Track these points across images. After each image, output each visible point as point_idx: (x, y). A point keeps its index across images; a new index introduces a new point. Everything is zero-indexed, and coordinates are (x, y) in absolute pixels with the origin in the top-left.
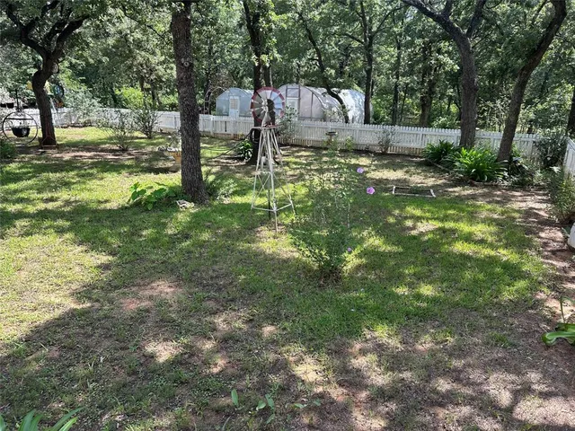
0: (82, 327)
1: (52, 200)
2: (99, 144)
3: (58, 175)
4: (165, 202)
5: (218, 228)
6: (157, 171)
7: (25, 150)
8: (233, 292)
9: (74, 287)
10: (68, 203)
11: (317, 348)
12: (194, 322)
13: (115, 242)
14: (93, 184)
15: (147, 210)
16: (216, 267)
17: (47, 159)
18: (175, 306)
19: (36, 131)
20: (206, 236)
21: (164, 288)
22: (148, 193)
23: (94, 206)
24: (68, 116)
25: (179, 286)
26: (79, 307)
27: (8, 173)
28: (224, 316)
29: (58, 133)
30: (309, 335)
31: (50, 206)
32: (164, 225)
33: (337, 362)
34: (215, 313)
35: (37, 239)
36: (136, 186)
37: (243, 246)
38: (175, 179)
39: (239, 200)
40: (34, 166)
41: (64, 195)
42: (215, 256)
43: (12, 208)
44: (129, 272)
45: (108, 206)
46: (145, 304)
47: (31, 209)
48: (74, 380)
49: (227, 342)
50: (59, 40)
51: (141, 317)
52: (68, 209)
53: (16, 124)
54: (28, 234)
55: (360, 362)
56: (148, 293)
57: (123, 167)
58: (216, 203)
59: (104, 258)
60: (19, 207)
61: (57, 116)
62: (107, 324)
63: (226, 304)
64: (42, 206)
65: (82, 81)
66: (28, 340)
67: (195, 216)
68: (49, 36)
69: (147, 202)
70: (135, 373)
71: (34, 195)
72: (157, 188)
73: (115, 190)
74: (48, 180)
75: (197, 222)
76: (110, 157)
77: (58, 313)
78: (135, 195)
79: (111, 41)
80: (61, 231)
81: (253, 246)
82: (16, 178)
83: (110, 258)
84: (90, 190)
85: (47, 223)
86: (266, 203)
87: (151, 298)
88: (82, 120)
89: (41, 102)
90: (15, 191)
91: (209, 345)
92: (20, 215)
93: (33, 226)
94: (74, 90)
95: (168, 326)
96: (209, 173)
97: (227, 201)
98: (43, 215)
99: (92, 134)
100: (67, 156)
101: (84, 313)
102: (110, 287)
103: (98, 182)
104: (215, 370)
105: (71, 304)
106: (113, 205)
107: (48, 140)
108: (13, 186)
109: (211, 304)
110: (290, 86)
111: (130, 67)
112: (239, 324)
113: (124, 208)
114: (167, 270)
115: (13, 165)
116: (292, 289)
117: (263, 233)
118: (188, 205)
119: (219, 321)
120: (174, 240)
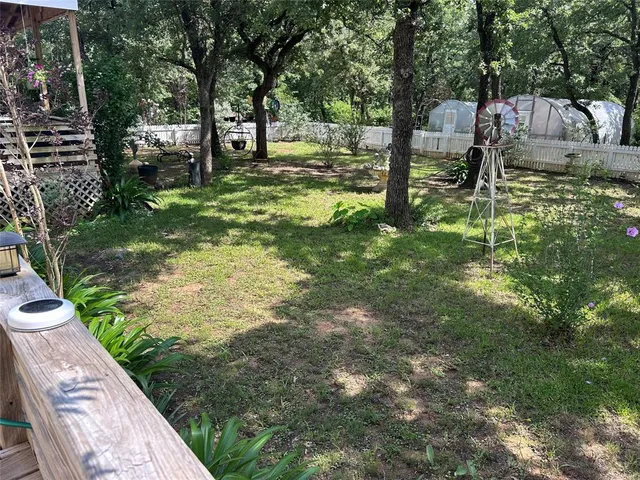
0: (279, 342)
1: (260, 212)
2: (305, 159)
3: (267, 188)
4: (367, 223)
5: (421, 258)
6: (360, 191)
7: (241, 162)
8: (435, 334)
9: (274, 301)
10: (274, 217)
11: (536, 419)
12: (388, 358)
13: (315, 261)
14: (297, 199)
15: (347, 231)
16: (415, 302)
17: (259, 172)
18: (369, 338)
19: (251, 146)
20: (406, 266)
21: (358, 315)
22: (350, 213)
23: (296, 222)
24: (280, 131)
25: (374, 316)
26: (278, 322)
27: (226, 184)
28: (423, 359)
29: (270, 147)
30: (527, 402)
31: (259, 218)
32: (363, 249)
33: (561, 443)
34: (412, 354)
35: (246, 249)
36: (339, 205)
37: (447, 282)
38: (378, 200)
39: (446, 228)
40: (247, 178)
41: (271, 208)
42: (415, 289)
43: (227, 217)
44: (325, 293)
45: (310, 223)
46: (340, 330)
47: (242, 220)
48: (267, 394)
49: (423, 389)
50: (281, 55)
51: (335, 341)
52: (273, 223)
53: (235, 137)
54: (238, 244)
55: (594, 450)
56: (342, 318)
57: (327, 184)
58: (420, 230)
59: (303, 276)
60: (232, 216)
61: (270, 130)
62: (302, 343)
63: (426, 346)
64: (252, 218)
65: (295, 95)
66: (231, 346)
67: (396, 242)
68: (272, 51)
69: (348, 222)
70: (325, 401)
71: (246, 207)
72: (359, 208)
73: (317, 207)
74: (258, 192)
75: (397, 249)
76: (315, 173)
77: (258, 324)
78: (337, 214)
79: (327, 54)
80: (266, 244)
81: (461, 285)
82: (232, 189)
83: (309, 276)
84: (295, 205)
85: (255, 235)
86: (481, 236)
87: (345, 324)
88: (291, 135)
89: (258, 117)
90: (230, 202)
91: (402, 388)
92: (233, 225)
93: (243, 237)
94: (289, 104)
95: (360, 358)
96: (415, 196)
97: (433, 229)
98: (252, 226)
99: (300, 149)
100: (276, 171)
101: (281, 329)
102: (306, 306)
103: (303, 198)
104: (409, 418)
105: (269, 318)
106: (314, 223)
107: (261, 154)
108: (228, 196)
109: (409, 343)
110: (521, 97)
111: (342, 80)
112: (438, 371)
113: (325, 227)
114: (362, 297)
115: (230, 177)
116: (508, 343)
117: (474, 270)
118: (390, 229)
119: (416, 363)
120: (373, 265)
